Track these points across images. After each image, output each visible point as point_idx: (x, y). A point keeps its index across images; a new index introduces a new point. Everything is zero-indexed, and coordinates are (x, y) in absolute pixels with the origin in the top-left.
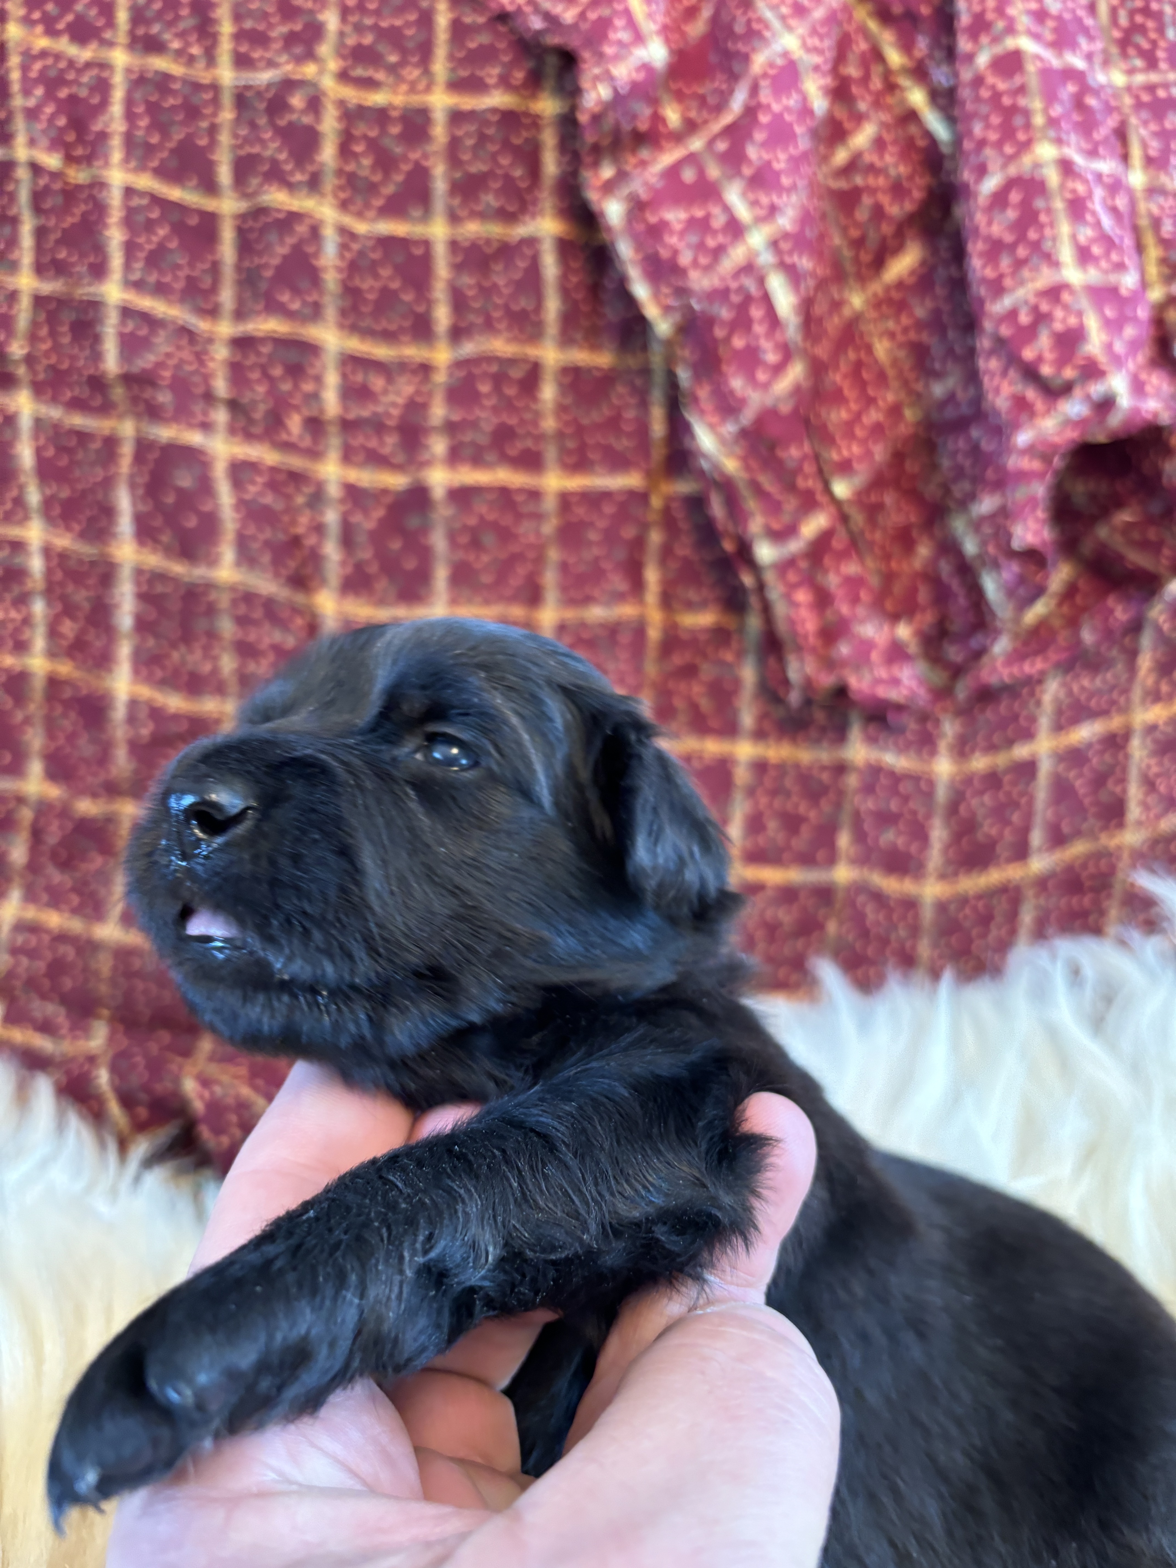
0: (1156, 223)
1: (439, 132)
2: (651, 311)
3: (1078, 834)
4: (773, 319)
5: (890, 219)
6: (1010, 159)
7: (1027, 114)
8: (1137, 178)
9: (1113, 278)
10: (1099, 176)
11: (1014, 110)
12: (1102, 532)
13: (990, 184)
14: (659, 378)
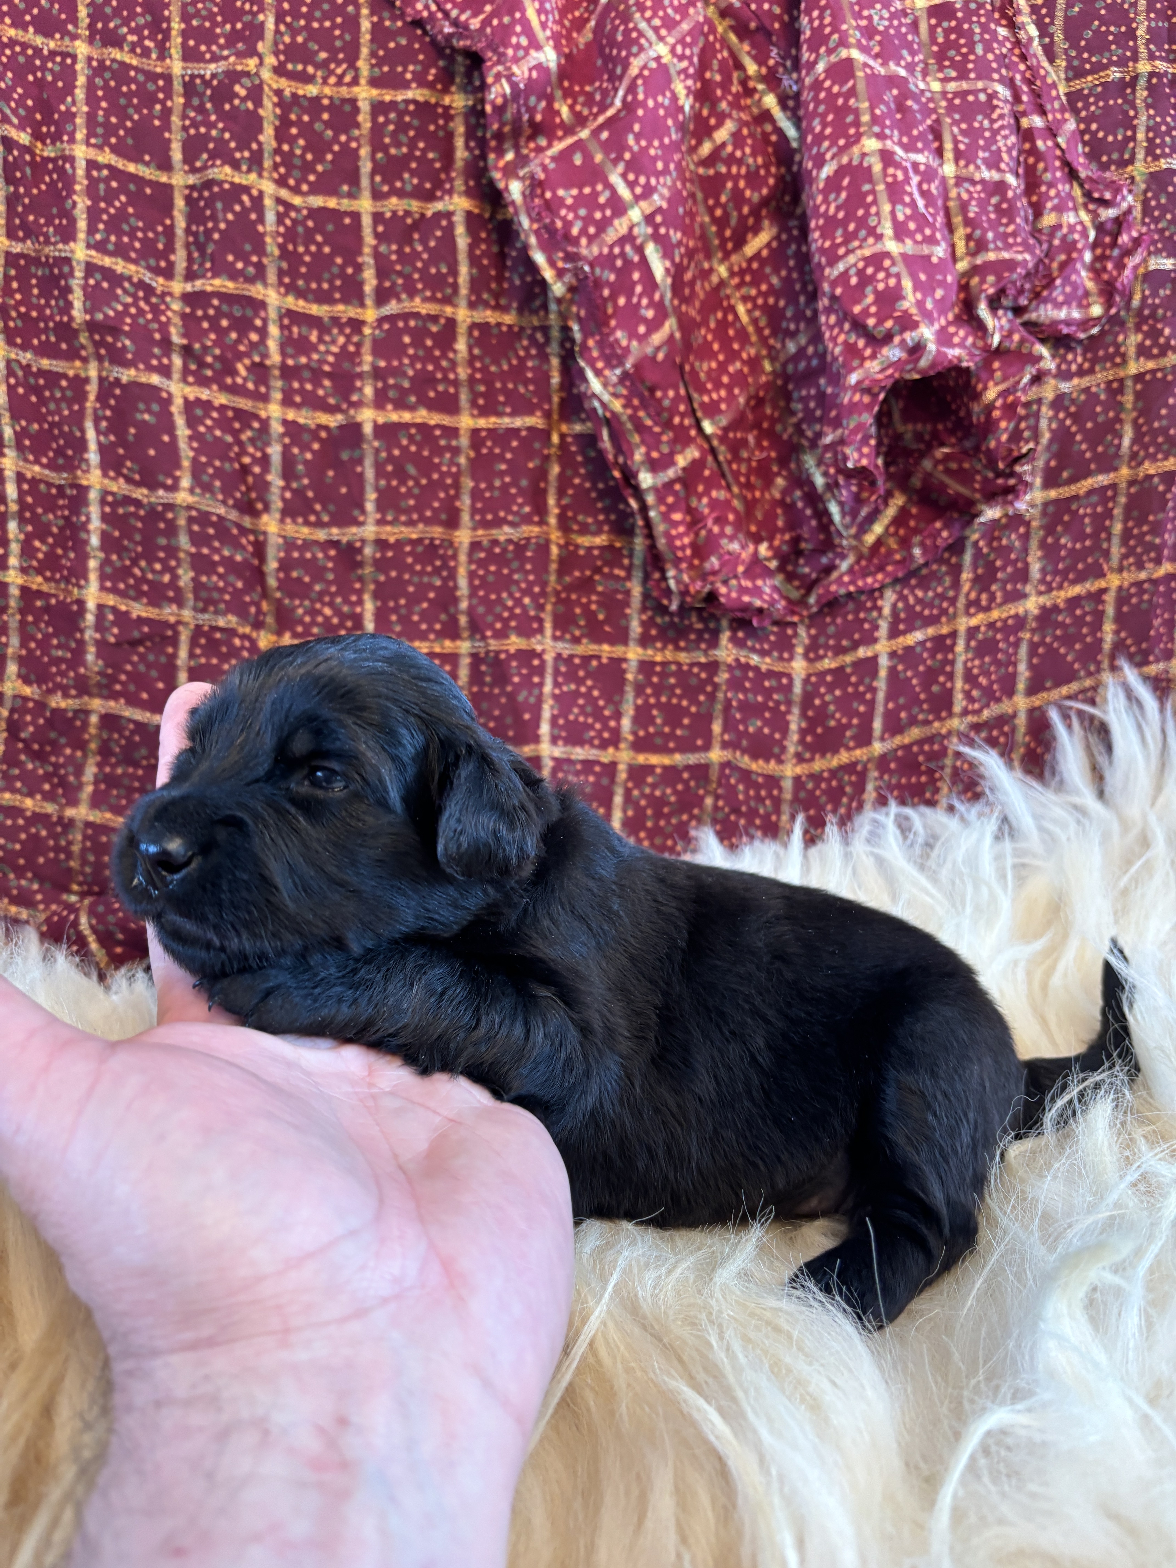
0: (964, 207)
1: (364, 119)
2: (548, 274)
3: (913, 721)
4: (650, 283)
5: (749, 201)
6: (842, 150)
7: (856, 112)
8: (949, 169)
9: (925, 250)
10: (915, 165)
11: (846, 109)
12: (927, 464)
13: (827, 171)
14: (555, 333)
